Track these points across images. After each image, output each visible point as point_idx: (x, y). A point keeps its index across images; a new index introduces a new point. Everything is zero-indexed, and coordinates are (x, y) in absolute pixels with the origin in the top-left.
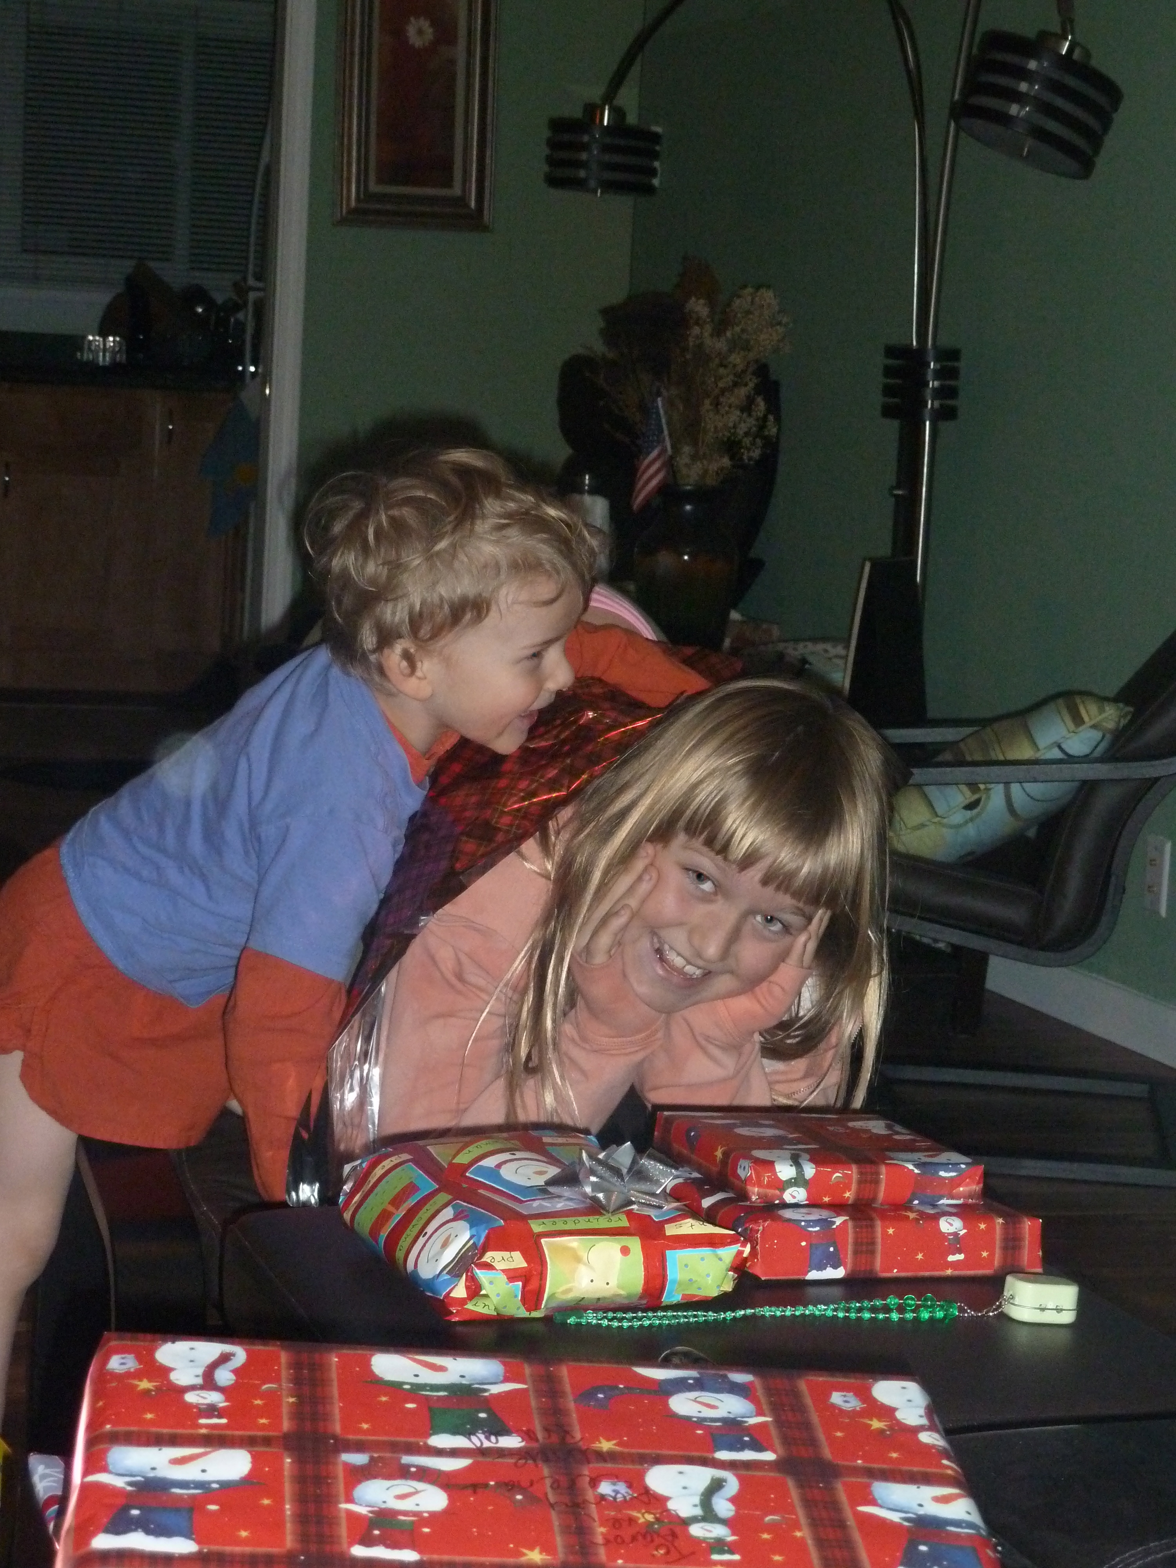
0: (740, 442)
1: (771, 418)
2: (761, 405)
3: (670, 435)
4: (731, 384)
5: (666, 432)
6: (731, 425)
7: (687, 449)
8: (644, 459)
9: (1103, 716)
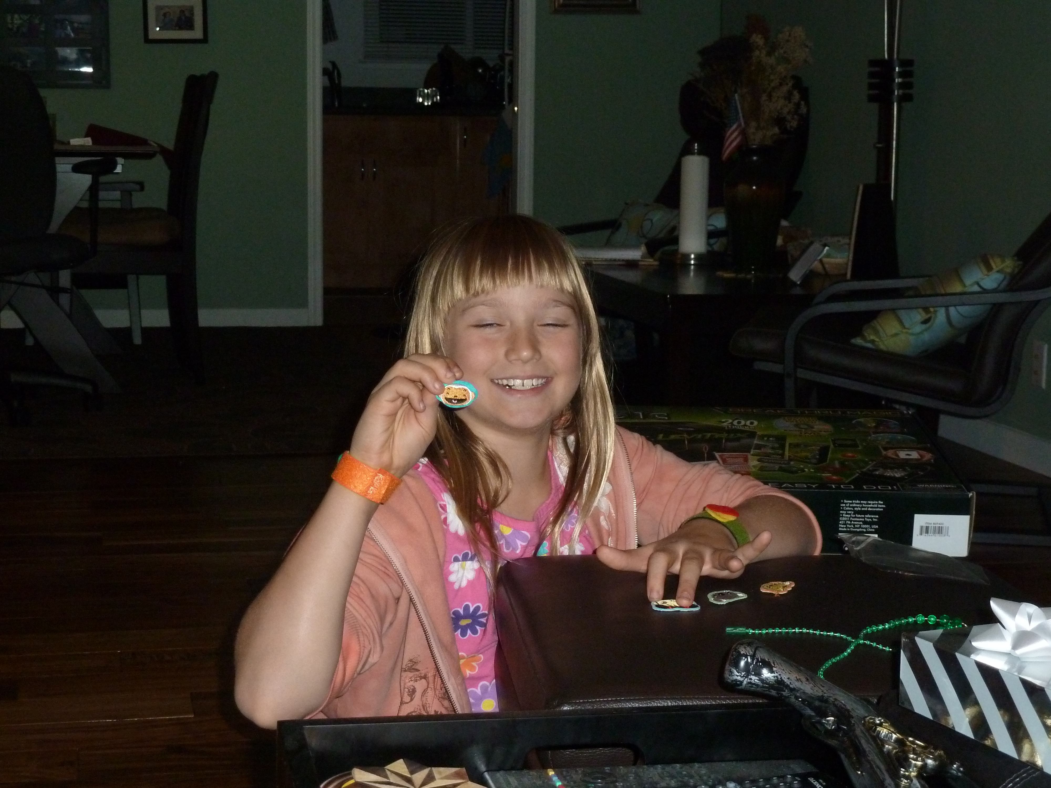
0: (785, 118)
1: (803, 103)
2: (796, 96)
3: (743, 116)
4: (778, 84)
5: (741, 115)
6: (779, 108)
7: (753, 124)
8: (729, 130)
9: (1004, 265)
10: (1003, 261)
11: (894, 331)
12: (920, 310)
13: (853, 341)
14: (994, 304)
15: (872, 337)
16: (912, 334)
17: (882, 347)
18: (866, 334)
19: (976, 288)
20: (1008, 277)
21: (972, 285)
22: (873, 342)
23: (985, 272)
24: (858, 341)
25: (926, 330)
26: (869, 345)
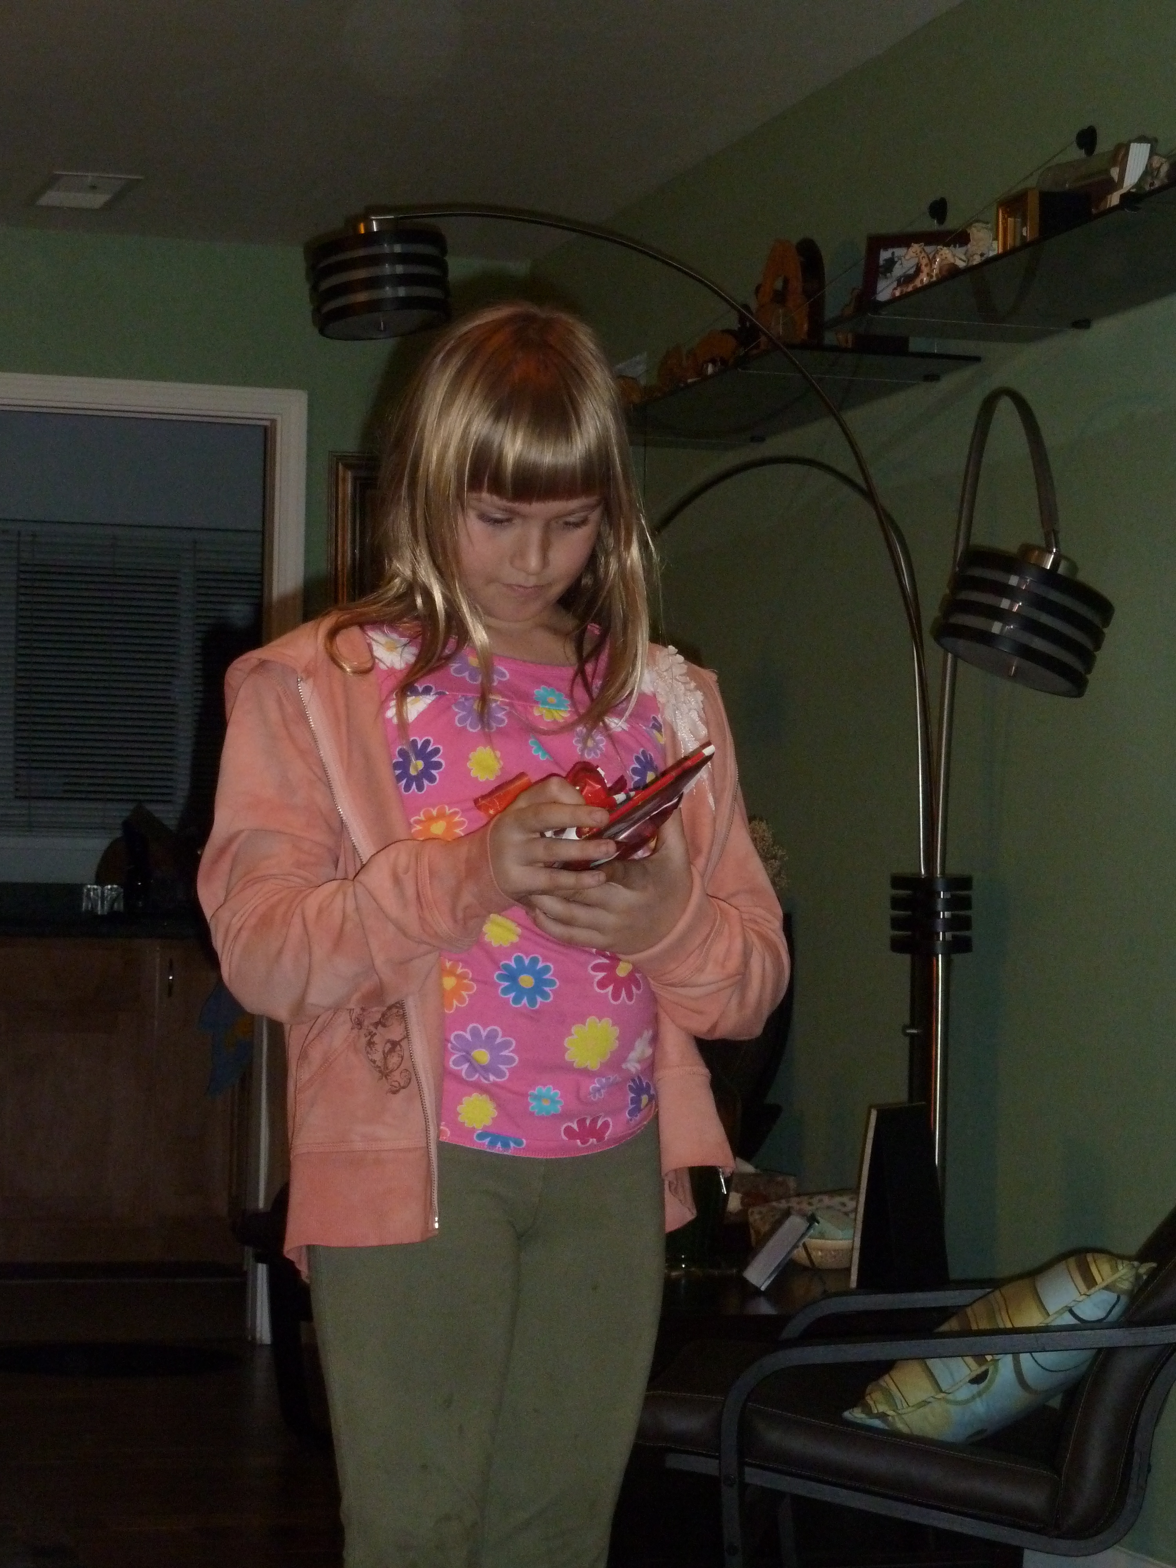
9: (1117, 1276)
10: (1115, 1269)
11: (922, 1396)
12: (969, 1360)
13: (847, 1414)
14: (1100, 1350)
15: (882, 1408)
16: (956, 1403)
17: (900, 1426)
18: (871, 1403)
19: (1068, 1320)
20: (1124, 1299)
21: (1060, 1313)
22: (883, 1416)
23: (1083, 1288)
24: (856, 1415)
25: (980, 1394)
26: (877, 1423)
